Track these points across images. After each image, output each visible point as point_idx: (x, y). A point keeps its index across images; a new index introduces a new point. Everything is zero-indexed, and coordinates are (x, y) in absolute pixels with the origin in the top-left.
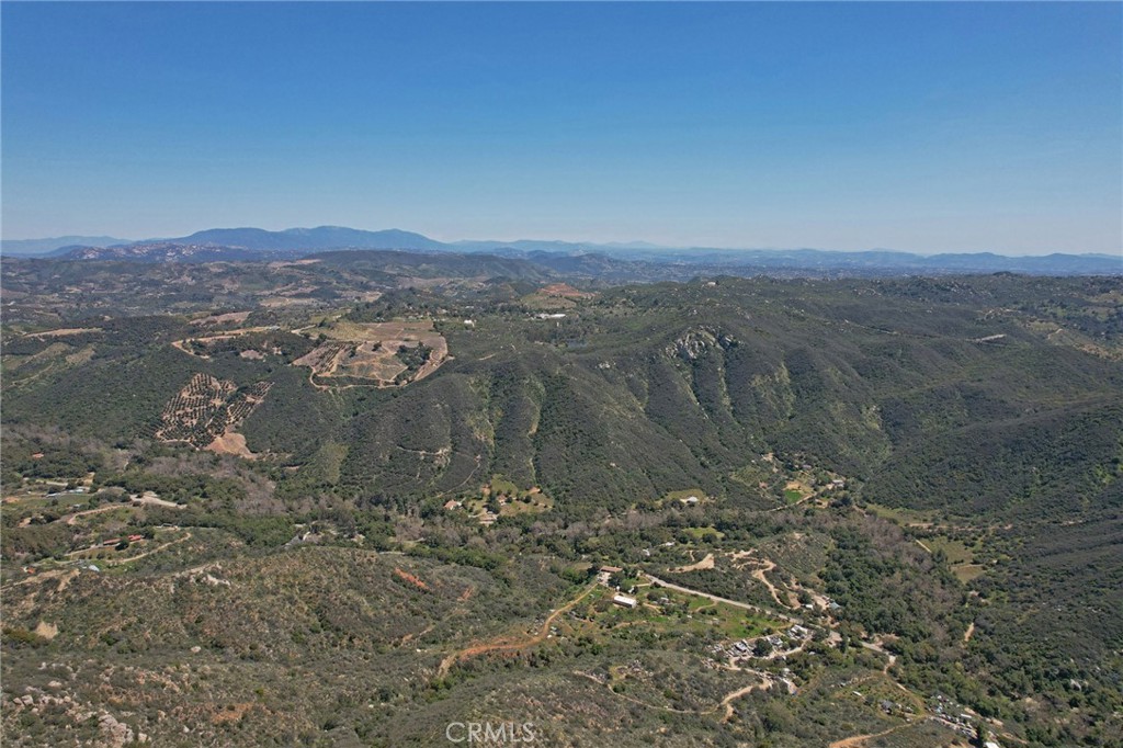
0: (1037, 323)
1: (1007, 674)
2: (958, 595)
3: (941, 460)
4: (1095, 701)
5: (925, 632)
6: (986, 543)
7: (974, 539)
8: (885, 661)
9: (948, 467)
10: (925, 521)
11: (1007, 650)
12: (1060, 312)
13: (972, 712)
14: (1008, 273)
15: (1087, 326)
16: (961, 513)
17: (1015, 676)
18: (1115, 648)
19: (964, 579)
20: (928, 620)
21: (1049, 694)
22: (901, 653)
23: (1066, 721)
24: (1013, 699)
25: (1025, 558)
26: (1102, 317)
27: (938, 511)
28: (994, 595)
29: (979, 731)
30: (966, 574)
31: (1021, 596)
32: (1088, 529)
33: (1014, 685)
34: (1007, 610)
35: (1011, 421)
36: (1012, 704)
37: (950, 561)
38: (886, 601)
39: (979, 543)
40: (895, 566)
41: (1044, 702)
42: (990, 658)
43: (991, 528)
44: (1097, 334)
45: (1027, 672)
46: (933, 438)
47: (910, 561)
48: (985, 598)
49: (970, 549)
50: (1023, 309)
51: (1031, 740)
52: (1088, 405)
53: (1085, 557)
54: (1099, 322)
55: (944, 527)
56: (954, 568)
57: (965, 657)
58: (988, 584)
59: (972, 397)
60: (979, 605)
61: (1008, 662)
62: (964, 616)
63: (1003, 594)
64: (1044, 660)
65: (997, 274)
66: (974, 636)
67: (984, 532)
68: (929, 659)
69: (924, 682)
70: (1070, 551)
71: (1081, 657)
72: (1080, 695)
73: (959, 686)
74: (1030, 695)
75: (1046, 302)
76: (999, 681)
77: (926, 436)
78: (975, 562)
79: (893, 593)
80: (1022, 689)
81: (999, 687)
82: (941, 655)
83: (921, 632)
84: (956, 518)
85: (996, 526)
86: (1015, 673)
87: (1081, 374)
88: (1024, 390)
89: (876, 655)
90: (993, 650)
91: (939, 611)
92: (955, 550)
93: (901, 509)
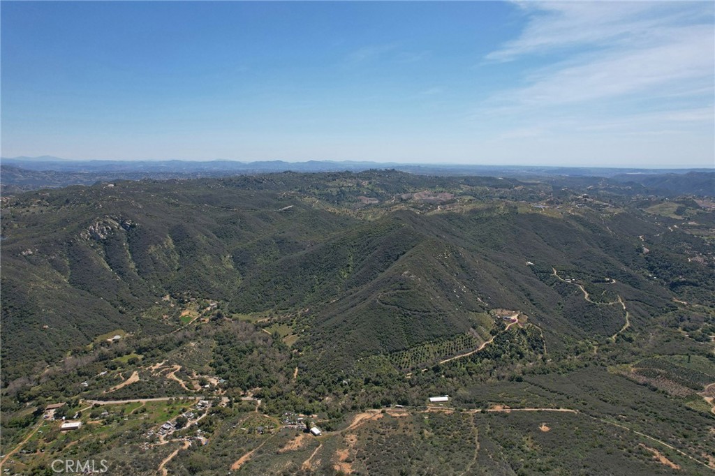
0: (307, 198)
1: (316, 389)
2: (288, 354)
3: (270, 280)
4: (354, 388)
5: (274, 380)
6: (298, 321)
7: (292, 321)
8: (255, 404)
9: (273, 284)
10: (266, 317)
11: (314, 376)
12: (317, 192)
13: (303, 415)
14: (290, 172)
15: (328, 198)
16: (283, 308)
17: (320, 389)
18: (358, 358)
19: (289, 344)
20: (275, 373)
21: (335, 392)
22: (264, 397)
23: (343, 402)
24: (320, 400)
25: (317, 325)
26: (335, 193)
27: (272, 310)
28: (305, 349)
29: (307, 424)
30: (290, 341)
31: (317, 345)
32: (341, 302)
33: (320, 394)
34: (312, 355)
35: (302, 253)
36: (320, 403)
37: (281, 337)
38: (251, 370)
39: (294, 322)
40: (253, 347)
41: (333, 397)
42: (307, 383)
43: (299, 313)
44: (333, 202)
45: (325, 384)
46: (264, 269)
47: (261, 342)
48: (301, 352)
49: (291, 327)
50: (300, 191)
51: (330, 418)
52: (334, 239)
53: (342, 317)
54: (333, 196)
55: (276, 318)
56: (284, 340)
57: (296, 387)
58: (302, 343)
59: (281, 242)
60: (299, 357)
61: (316, 382)
62: (293, 365)
63: (309, 347)
64: (331, 375)
65: (285, 172)
66: (299, 374)
67: (296, 316)
68: (279, 395)
69: (278, 408)
70: (336, 316)
71: (346, 368)
72: (348, 387)
73: (295, 404)
74: (327, 396)
75: (310, 186)
76: (314, 394)
77: (260, 268)
78: (294, 334)
79: (254, 364)
80: (324, 394)
81: (313, 397)
82: (284, 390)
83: (272, 381)
84: (281, 311)
85: (301, 311)
86: (320, 387)
87: (330, 223)
88: (305, 235)
89: (250, 402)
90: (308, 378)
91: (280, 367)
92: (283, 330)
93: (252, 313)
